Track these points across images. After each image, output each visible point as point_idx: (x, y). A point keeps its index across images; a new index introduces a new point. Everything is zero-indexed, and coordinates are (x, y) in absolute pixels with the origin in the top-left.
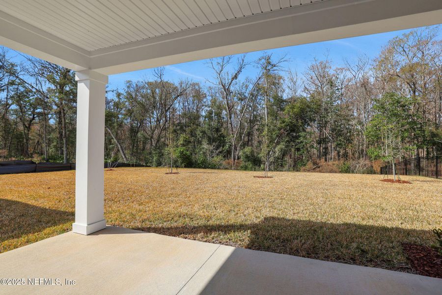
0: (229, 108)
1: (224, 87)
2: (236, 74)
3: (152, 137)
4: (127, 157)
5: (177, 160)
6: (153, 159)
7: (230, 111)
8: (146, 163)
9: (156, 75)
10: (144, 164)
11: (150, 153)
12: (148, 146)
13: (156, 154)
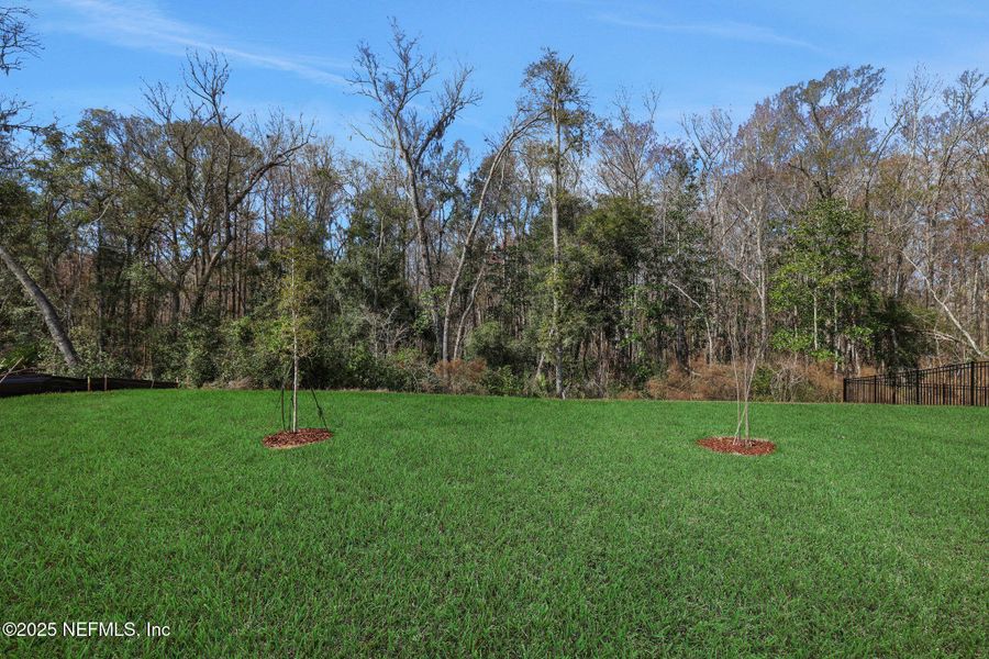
0: (420, 213)
1: (407, 154)
2: (440, 123)
3: (179, 286)
4: (78, 349)
5: (276, 362)
6: (185, 356)
7: (423, 220)
8: (159, 372)
9: (201, 92)
10: (149, 377)
11: (173, 338)
12: (164, 315)
13: (197, 338)
